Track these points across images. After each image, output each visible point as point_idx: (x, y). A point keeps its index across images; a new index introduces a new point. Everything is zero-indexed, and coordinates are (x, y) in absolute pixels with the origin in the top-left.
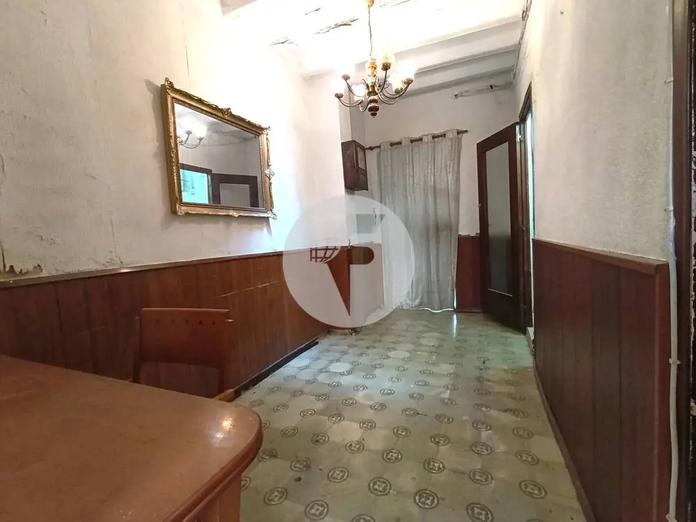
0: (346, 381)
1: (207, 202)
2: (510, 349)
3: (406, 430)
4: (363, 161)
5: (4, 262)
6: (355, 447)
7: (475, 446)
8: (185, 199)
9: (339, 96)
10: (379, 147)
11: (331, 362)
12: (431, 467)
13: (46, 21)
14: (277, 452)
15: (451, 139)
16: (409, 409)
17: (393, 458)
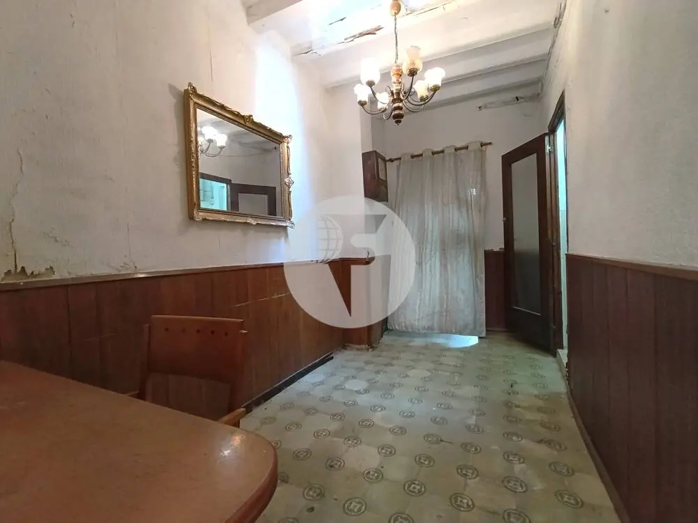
0: (363, 400)
1: (225, 209)
2: (540, 372)
3: (429, 458)
4: (384, 172)
5: (15, 262)
6: (373, 475)
7: (507, 481)
8: (203, 205)
9: (362, 104)
10: (400, 159)
11: (347, 378)
12: (459, 503)
13: (74, 23)
14: (288, 477)
15: (475, 151)
16: (433, 435)
17: (416, 490)
